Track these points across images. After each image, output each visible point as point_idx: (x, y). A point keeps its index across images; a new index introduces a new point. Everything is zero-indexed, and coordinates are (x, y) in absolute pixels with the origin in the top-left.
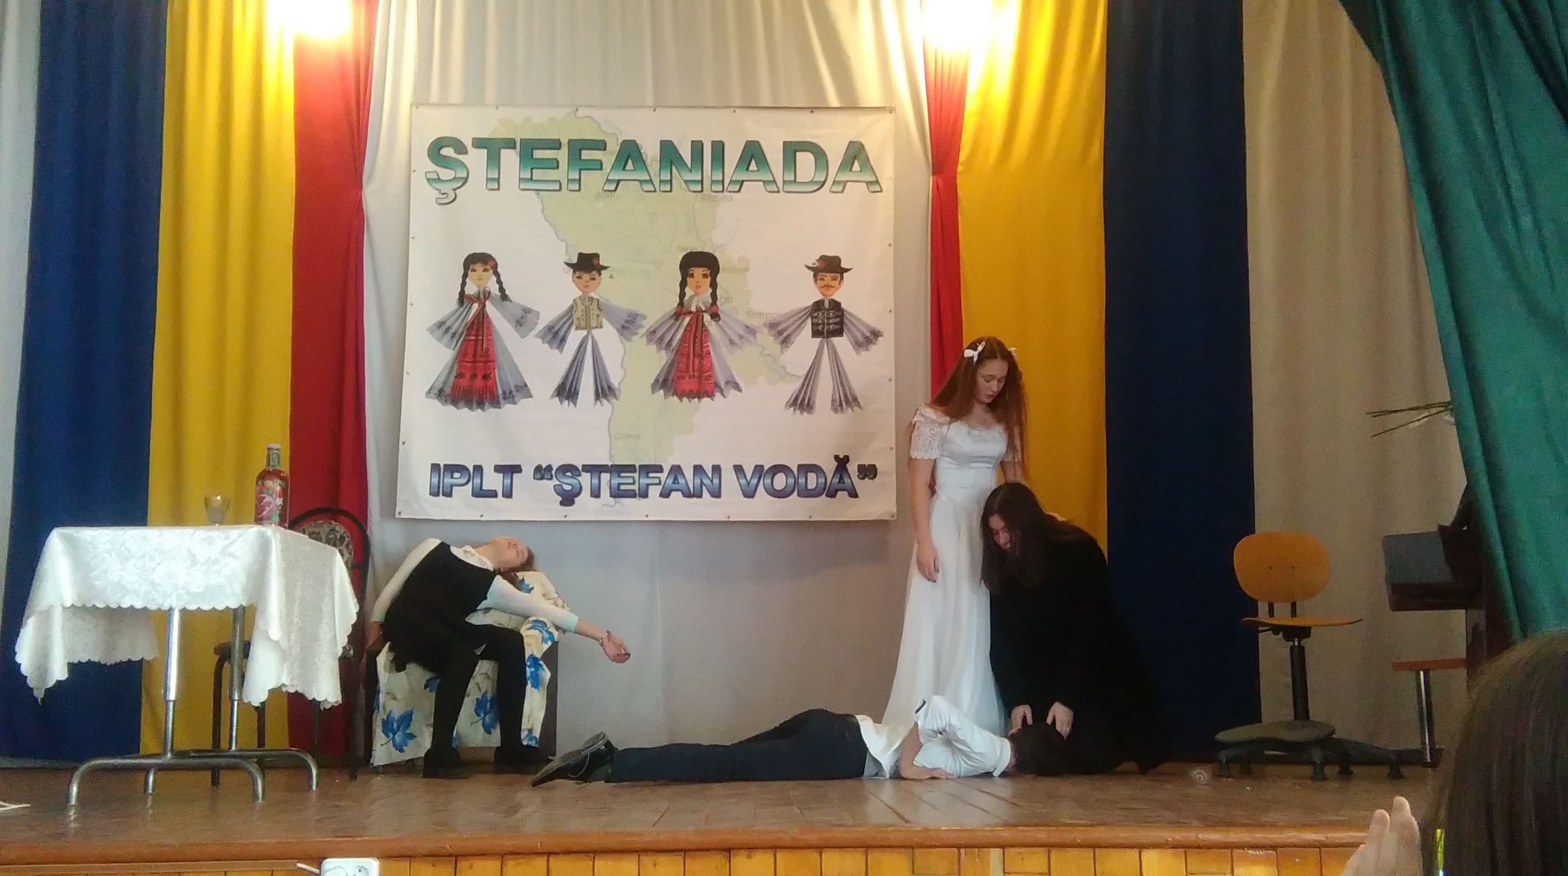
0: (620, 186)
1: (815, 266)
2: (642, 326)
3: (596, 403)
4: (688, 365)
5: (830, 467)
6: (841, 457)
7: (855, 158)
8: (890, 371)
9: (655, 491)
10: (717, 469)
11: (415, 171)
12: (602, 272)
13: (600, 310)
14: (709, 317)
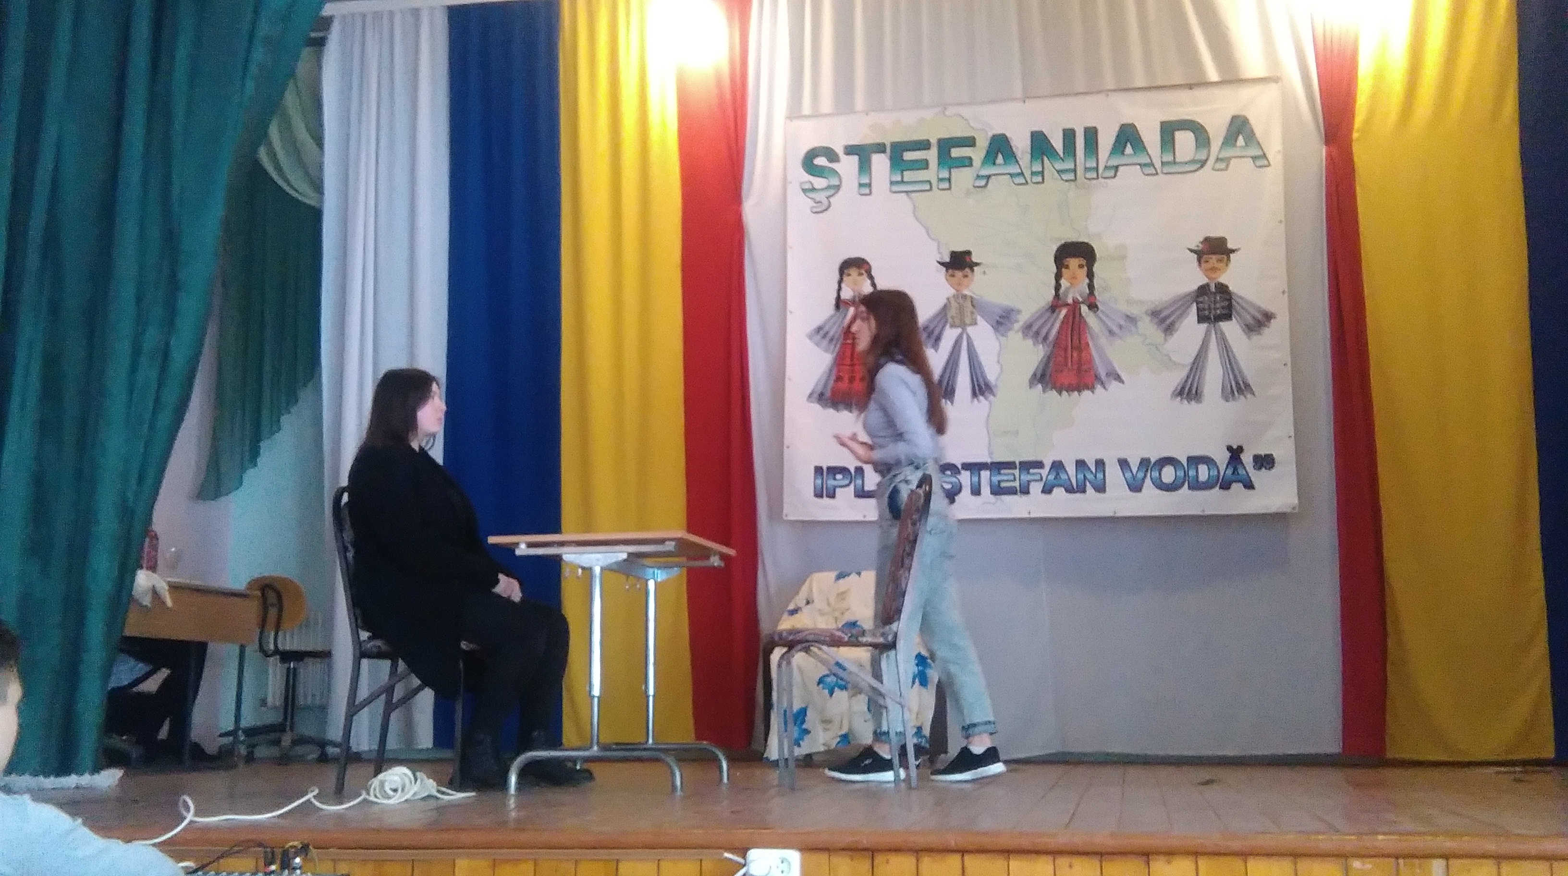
0: (990, 181)
1: (1200, 248)
2: (1017, 321)
3: (972, 402)
4: (1066, 357)
5: (1222, 458)
6: (1235, 447)
7: (1239, 132)
8: (1285, 355)
9: (1036, 488)
10: (1100, 464)
11: (791, 183)
12: (975, 268)
13: (973, 306)
14: (1086, 308)
